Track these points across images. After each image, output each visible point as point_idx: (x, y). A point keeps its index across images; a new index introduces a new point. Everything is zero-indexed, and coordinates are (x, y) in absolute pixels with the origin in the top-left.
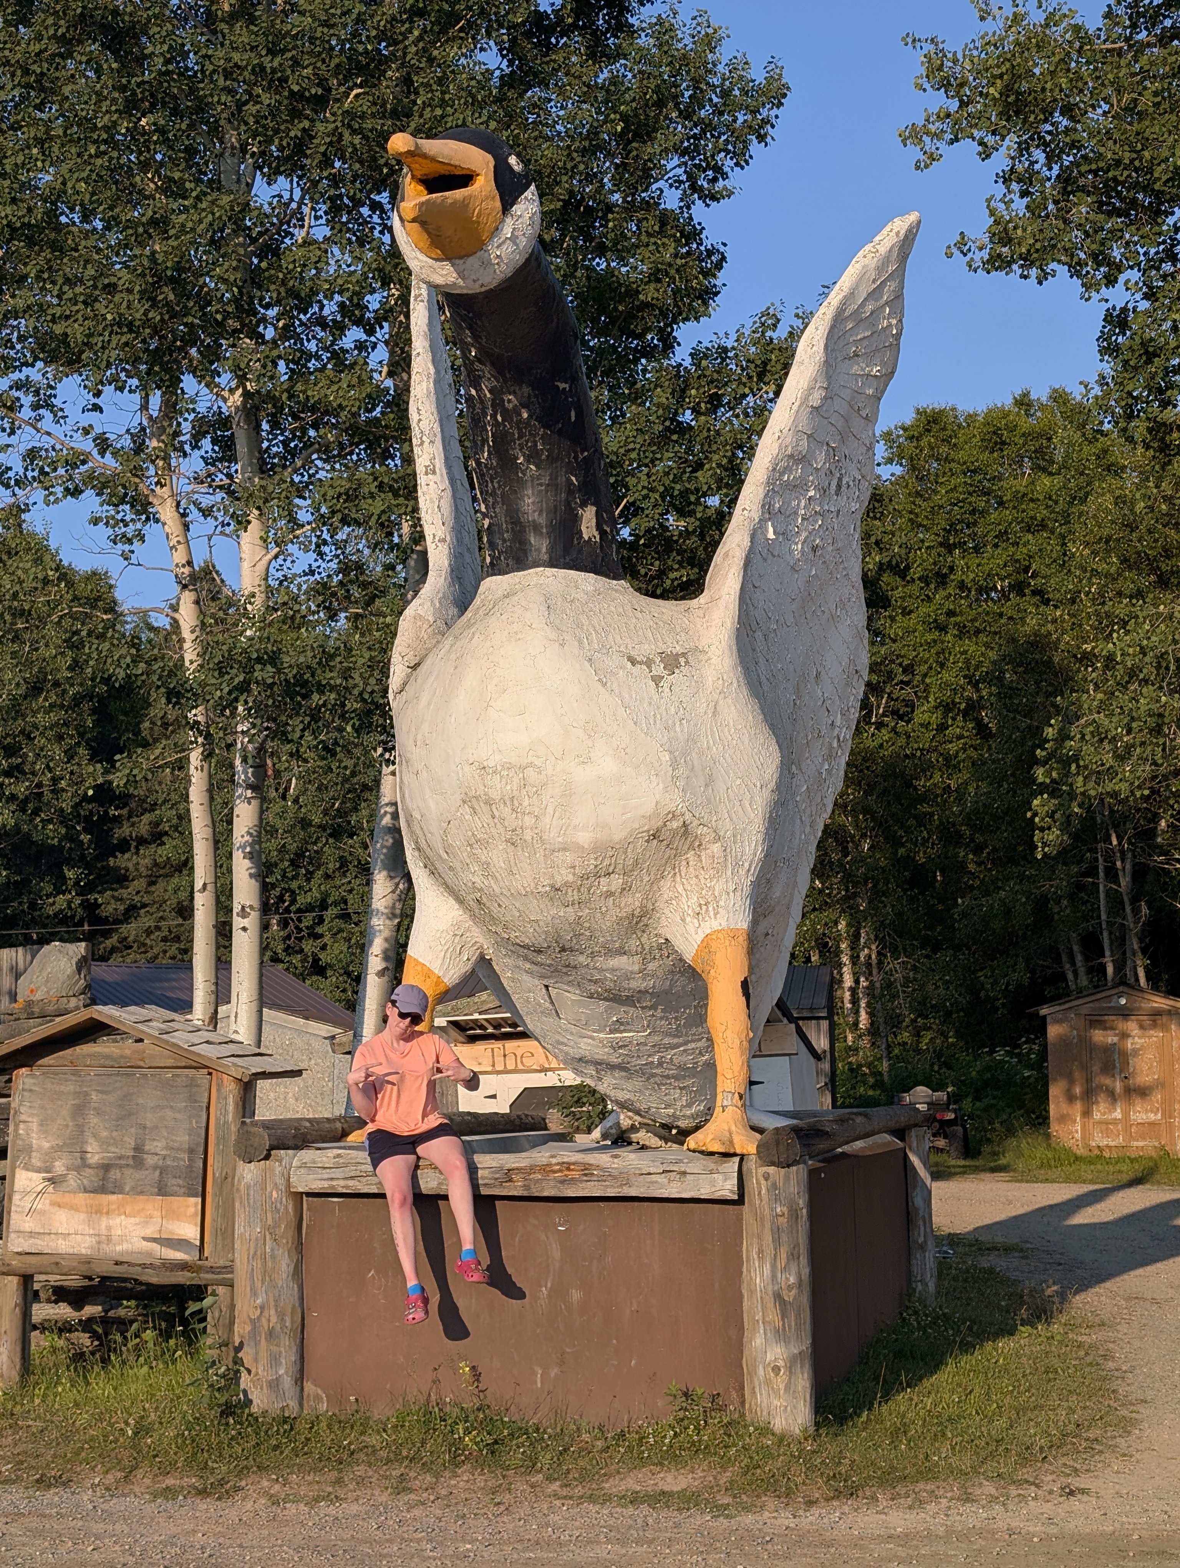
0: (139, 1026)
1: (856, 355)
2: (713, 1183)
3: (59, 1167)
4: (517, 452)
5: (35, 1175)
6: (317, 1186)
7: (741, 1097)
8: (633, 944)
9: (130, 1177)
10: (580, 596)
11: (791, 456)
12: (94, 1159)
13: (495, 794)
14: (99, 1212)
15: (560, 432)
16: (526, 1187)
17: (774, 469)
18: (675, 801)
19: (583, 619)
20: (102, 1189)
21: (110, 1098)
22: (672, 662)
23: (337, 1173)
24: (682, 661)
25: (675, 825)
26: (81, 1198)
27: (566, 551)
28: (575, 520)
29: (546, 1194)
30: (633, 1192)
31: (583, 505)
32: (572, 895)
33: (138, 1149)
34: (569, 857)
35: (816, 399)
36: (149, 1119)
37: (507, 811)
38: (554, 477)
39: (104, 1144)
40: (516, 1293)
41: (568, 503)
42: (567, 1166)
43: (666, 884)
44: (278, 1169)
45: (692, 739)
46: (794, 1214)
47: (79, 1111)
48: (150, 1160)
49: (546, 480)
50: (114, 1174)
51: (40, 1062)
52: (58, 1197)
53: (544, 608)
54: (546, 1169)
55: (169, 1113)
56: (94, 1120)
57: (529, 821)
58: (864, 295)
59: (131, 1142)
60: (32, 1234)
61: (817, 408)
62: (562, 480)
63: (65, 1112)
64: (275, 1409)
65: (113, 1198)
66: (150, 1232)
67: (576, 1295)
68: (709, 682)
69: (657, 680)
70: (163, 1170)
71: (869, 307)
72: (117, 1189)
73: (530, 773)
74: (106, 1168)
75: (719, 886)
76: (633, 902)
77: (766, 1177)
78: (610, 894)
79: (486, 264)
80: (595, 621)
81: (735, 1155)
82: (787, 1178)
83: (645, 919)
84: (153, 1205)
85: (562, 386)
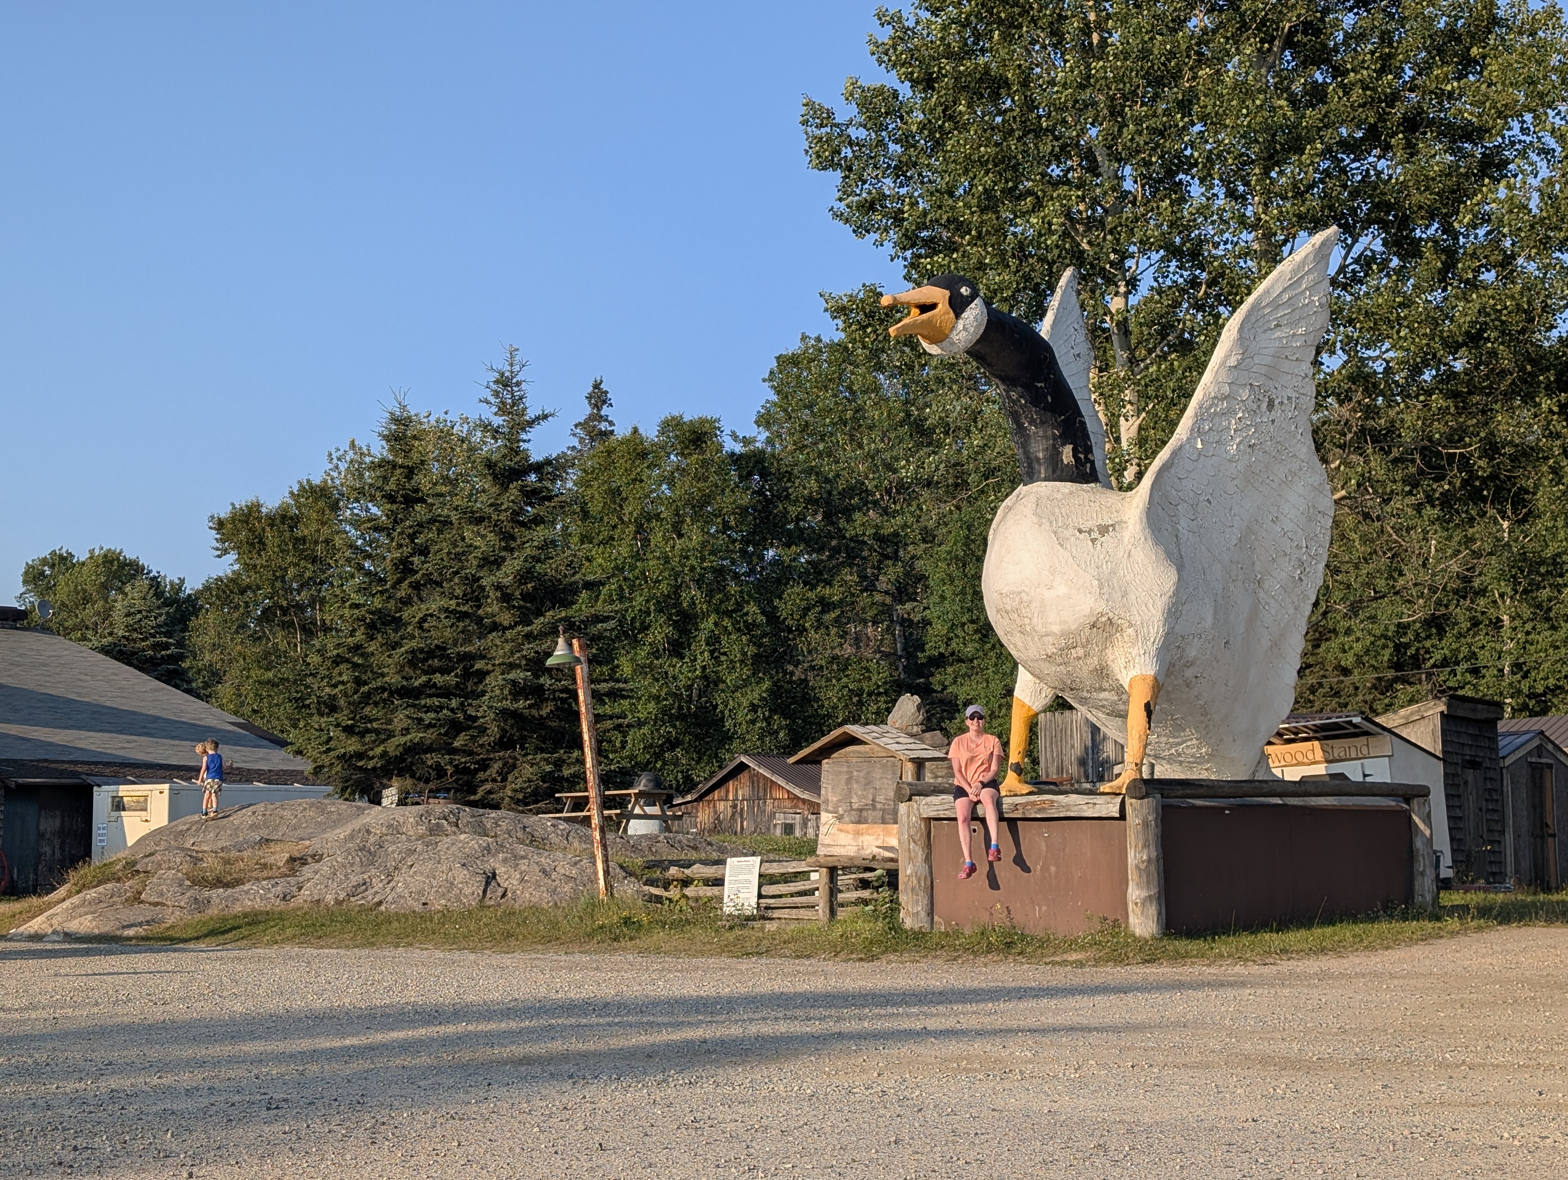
0: (866, 736)
1: (1278, 326)
2: (1108, 809)
3: (841, 811)
4: (1023, 420)
5: (830, 815)
6: (932, 814)
7: (1137, 765)
8: (1106, 685)
9: (871, 815)
10: (1059, 496)
11: (1215, 397)
12: (855, 806)
13: (1008, 608)
14: (858, 833)
15: (1044, 409)
16: (1023, 813)
17: (1201, 408)
18: (1101, 606)
19: (1057, 510)
20: (859, 822)
21: (862, 774)
22: (1104, 530)
23: (940, 807)
24: (1111, 529)
25: (1104, 619)
26: (851, 827)
27: (1054, 471)
28: (1059, 454)
29: (1033, 816)
30: (1072, 814)
31: (1063, 444)
32: (1059, 660)
33: (873, 800)
34: (1051, 639)
35: (1233, 362)
36: (878, 784)
37: (1016, 616)
38: (1045, 432)
39: (860, 798)
40: (1027, 870)
41: (1054, 445)
42: (1044, 802)
43: (1109, 651)
44: (915, 806)
45: (1113, 572)
46: (1145, 824)
47: (849, 781)
48: (879, 806)
49: (1041, 433)
50: (865, 814)
51: (834, 755)
52: (841, 826)
53: (1034, 506)
54: (1033, 804)
55: (885, 781)
56: (855, 786)
57: (1027, 621)
58: (1281, 289)
59: (871, 798)
60: (828, 846)
61: (1235, 367)
62: (1049, 433)
63: (843, 782)
64: (916, 927)
65: (864, 826)
66: (879, 843)
67: (1053, 869)
68: (1126, 540)
69: (1093, 541)
70: (884, 810)
71: (1286, 297)
72: (866, 822)
73: (1023, 595)
74: (861, 810)
75: (1134, 652)
76: (1094, 662)
77: (1131, 804)
78: (1079, 658)
79: (953, 343)
80: (1063, 511)
81: (1120, 794)
82: (1141, 805)
83: (1105, 671)
84: (879, 828)
85: (1039, 385)
